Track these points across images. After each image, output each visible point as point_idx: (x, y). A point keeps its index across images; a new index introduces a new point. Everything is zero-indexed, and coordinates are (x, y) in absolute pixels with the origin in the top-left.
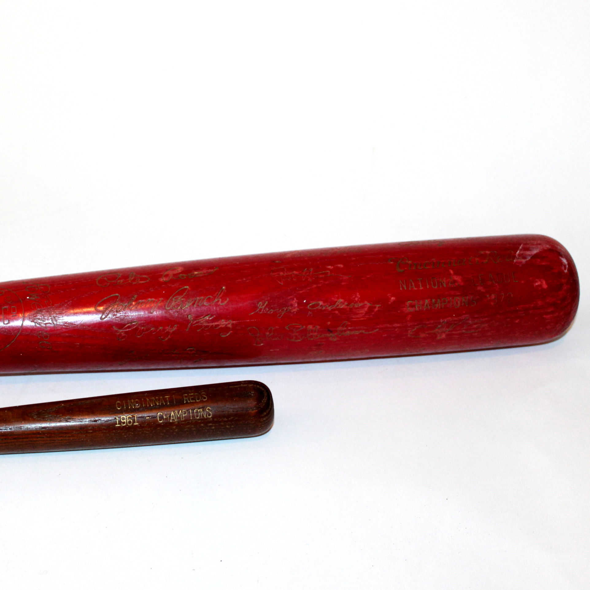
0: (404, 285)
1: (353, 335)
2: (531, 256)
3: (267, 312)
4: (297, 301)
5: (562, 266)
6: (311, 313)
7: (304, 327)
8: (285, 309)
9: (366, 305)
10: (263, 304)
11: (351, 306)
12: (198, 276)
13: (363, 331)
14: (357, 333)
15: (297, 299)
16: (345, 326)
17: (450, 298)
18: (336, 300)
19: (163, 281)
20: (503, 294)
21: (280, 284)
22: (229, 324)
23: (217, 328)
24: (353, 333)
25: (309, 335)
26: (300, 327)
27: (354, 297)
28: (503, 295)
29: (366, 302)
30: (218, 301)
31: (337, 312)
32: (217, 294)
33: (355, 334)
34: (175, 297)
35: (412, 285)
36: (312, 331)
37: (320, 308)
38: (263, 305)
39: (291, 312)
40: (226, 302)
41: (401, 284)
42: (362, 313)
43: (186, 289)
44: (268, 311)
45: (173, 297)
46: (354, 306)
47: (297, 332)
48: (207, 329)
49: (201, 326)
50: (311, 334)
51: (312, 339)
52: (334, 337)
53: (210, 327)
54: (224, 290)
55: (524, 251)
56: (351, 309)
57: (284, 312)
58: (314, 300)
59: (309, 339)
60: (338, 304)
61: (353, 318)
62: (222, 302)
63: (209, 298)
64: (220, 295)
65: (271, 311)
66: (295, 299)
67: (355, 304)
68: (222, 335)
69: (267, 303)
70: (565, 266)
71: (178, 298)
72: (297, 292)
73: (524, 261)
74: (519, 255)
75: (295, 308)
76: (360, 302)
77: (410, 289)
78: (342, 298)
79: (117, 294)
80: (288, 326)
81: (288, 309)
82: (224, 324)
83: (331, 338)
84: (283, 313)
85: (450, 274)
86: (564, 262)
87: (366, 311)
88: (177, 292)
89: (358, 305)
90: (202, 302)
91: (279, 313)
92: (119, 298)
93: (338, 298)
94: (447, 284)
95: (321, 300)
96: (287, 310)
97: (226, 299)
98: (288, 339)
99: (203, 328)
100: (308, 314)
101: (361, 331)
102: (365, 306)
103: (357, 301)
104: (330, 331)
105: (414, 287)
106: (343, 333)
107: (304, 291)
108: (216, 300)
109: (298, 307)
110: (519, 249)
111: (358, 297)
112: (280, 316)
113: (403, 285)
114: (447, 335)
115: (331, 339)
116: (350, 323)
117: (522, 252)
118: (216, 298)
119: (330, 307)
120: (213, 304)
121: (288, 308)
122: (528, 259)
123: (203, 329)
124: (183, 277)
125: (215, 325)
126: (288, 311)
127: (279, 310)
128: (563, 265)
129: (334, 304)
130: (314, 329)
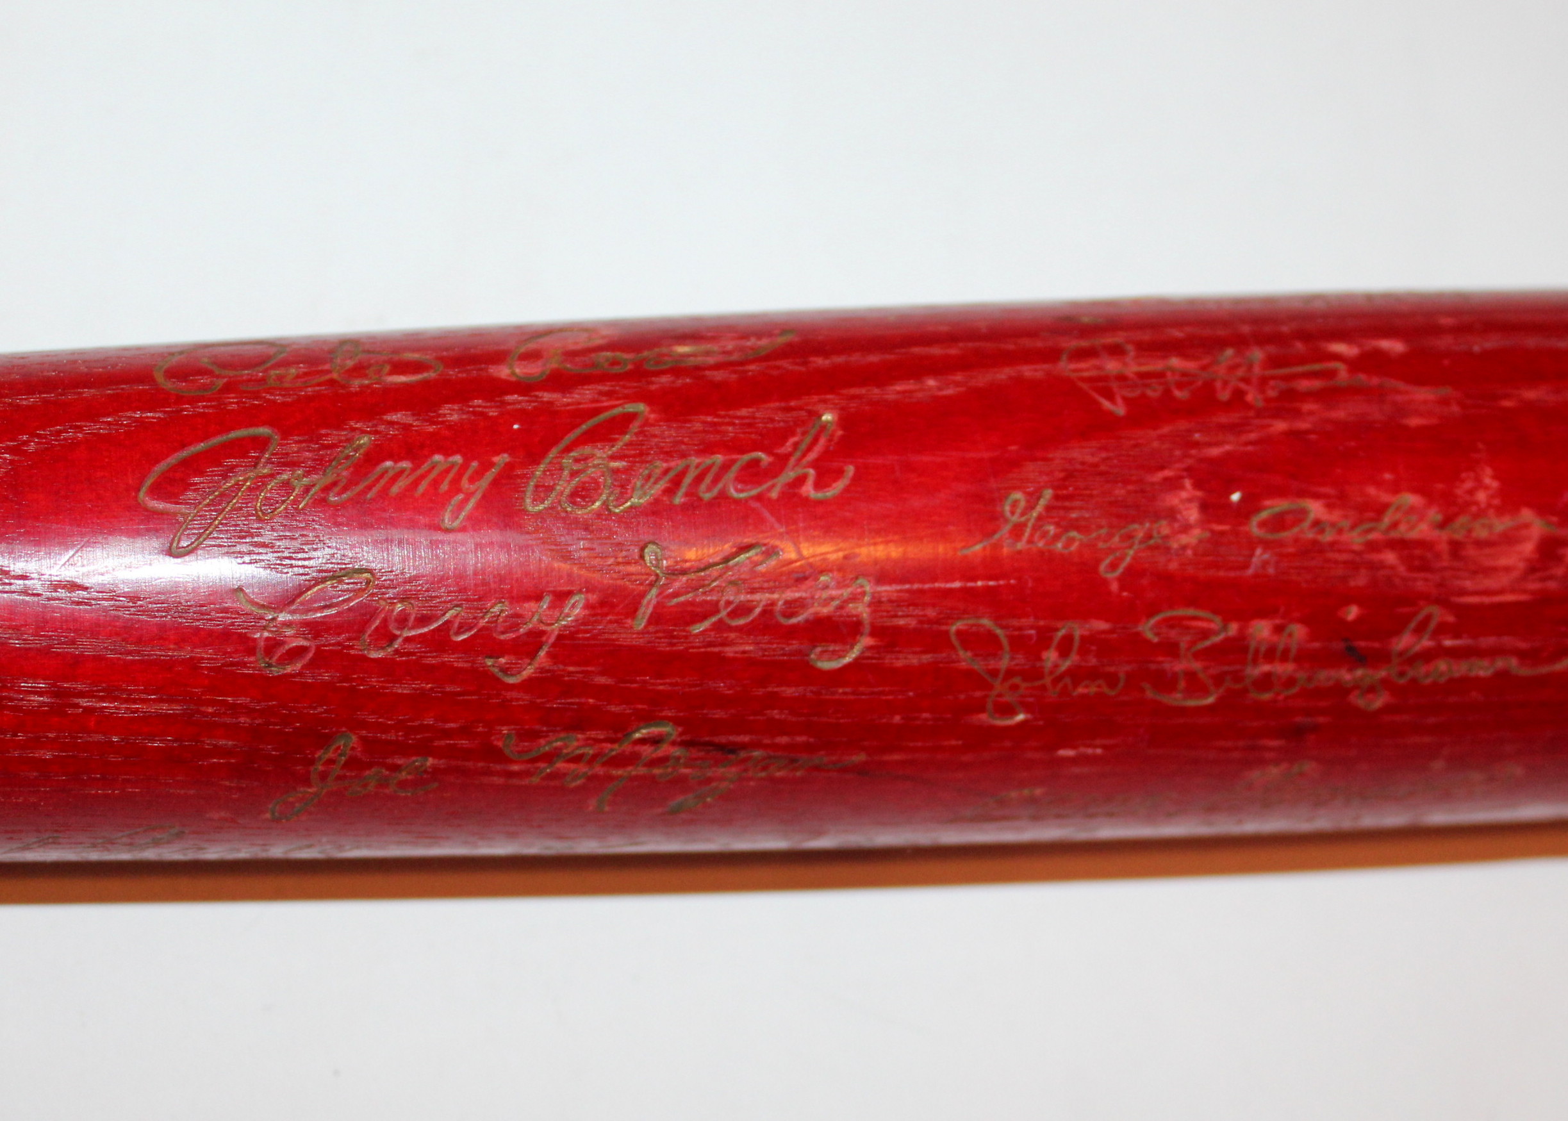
1: (1465, 683)
3: (1047, 544)
4: (1199, 494)
6: (1266, 556)
7: (1233, 629)
8: (1139, 530)
9: (1527, 526)
10: (1028, 501)
11: (1459, 529)
12: (692, 361)
13: (1513, 663)
14: (1482, 669)
15: (1197, 485)
16: (1430, 630)
18: (1385, 497)
19: (513, 379)
21: (1110, 414)
22: (854, 598)
23: (794, 621)
24: (1462, 668)
25: (1255, 671)
26: (1212, 626)
27: (1468, 485)
29: (1527, 515)
30: (801, 480)
31: (1390, 557)
32: (796, 445)
33: (1473, 673)
34: (573, 454)
36: (1271, 654)
37: (1310, 535)
38: (1030, 507)
39: (1168, 549)
40: (838, 487)
42: (1507, 569)
43: (632, 417)
44: (1057, 537)
45: (568, 449)
46: (1470, 531)
47: (1197, 656)
48: (741, 622)
49: (712, 609)
50: (1266, 668)
51: (1266, 696)
52: (1371, 689)
53: (758, 611)
54: (831, 428)
56: (1456, 547)
57: (1136, 547)
58: (1281, 492)
59: (1254, 695)
60: (1398, 516)
61: (1463, 592)
62: (819, 485)
63: (756, 462)
64: (809, 449)
65: (1071, 540)
66: (1188, 483)
67: (1477, 525)
68: (820, 656)
69: (1048, 493)
71: (593, 456)
72: (1193, 452)
75: (1186, 528)
76: (1501, 511)
78: (1415, 490)
79: (263, 431)
80: (1153, 621)
81: (1155, 534)
82: (832, 599)
83: (1357, 692)
84: (1131, 552)
87: (1528, 560)
88: (584, 427)
89: (1490, 527)
90: (716, 481)
91: (1111, 550)
92: (274, 447)
93: (1396, 489)
95: (1316, 496)
96: (1149, 536)
97: (840, 473)
98: (1150, 694)
99: (723, 614)
100: (1255, 560)
101: (1500, 663)
102: (1524, 532)
103: (1483, 506)
104: (1357, 658)
106: (1418, 670)
107: (1228, 448)
108: (789, 475)
109: (1203, 523)
111: (1486, 488)
112: (1113, 566)
115: (1359, 701)
116: (1450, 619)
118: (792, 461)
119: (1358, 530)
120: (774, 494)
121: (1156, 526)
123: (721, 621)
124: (615, 363)
125: (787, 603)
126: (1152, 542)
127: (1110, 536)
129: (1378, 517)
130: (1282, 642)
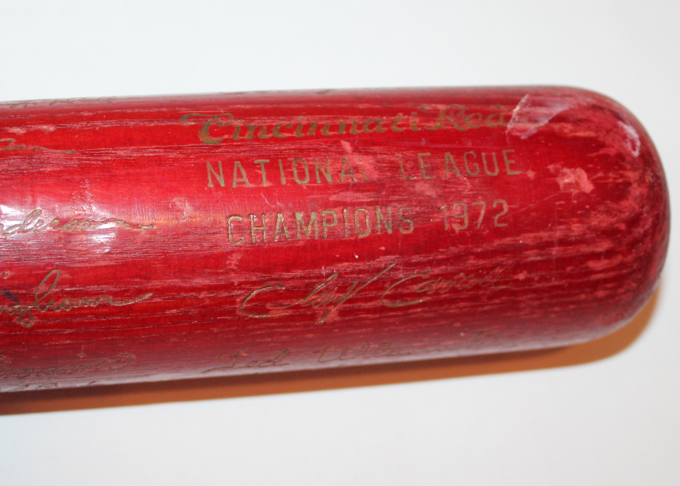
0: (219, 174)
2: (550, 118)
5: (626, 143)
11: (70, 227)
14: (92, 303)
16: (55, 282)
17: (345, 211)
20: (483, 203)
28: (482, 205)
35: (240, 175)
41: (211, 173)
52: (26, 316)
55: (531, 106)
61: (75, 261)
70: (633, 142)
73: (532, 128)
74: (520, 114)
77: (234, 185)
83: (17, 318)
85: (343, 153)
86: (629, 134)
87: (112, 243)
94: (336, 174)
104: (13, 299)
105: (245, 179)
106: (52, 305)
110: (520, 103)
113: (216, 175)
114: (342, 313)
116: (68, 276)
117: (527, 109)
122: (542, 124)
128: (628, 140)
